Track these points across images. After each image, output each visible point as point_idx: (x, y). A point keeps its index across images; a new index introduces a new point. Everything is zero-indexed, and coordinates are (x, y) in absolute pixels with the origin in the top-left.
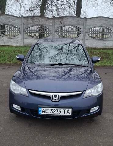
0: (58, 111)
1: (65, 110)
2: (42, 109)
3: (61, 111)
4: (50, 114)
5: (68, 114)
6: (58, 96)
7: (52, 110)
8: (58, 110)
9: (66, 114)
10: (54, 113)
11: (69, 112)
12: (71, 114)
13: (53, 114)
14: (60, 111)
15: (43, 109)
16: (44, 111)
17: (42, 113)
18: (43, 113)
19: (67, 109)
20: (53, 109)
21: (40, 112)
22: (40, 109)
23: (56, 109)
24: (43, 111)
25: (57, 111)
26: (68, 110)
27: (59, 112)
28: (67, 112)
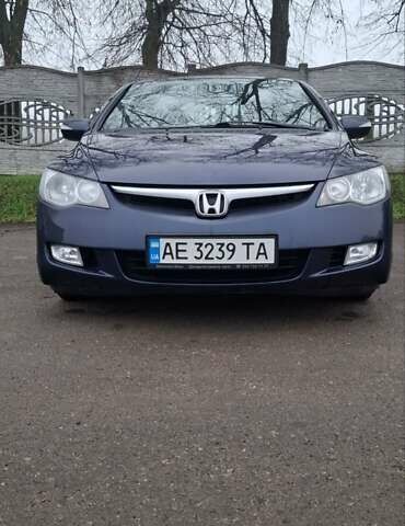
0: (224, 249)
1: (248, 244)
2: (163, 242)
3: (233, 251)
4: (191, 261)
5: (262, 260)
6: (222, 196)
7: (201, 245)
8: (222, 245)
9: (252, 261)
10: (206, 258)
11: (265, 254)
12: (271, 260)
13: (203, 261)
14: (231, 247)
15: (168, 244)
16: (171, 253)
17: (162, 261)
18: (168, 260)
19: (257, 242)
20: (205, 241)
21: (153, 258)
22: (154, 245)
23: (214, 241)
24: (165, 254)
25: (220, 250)
26: (262, 244)
27: (228, 254)
28: (259, 254)
